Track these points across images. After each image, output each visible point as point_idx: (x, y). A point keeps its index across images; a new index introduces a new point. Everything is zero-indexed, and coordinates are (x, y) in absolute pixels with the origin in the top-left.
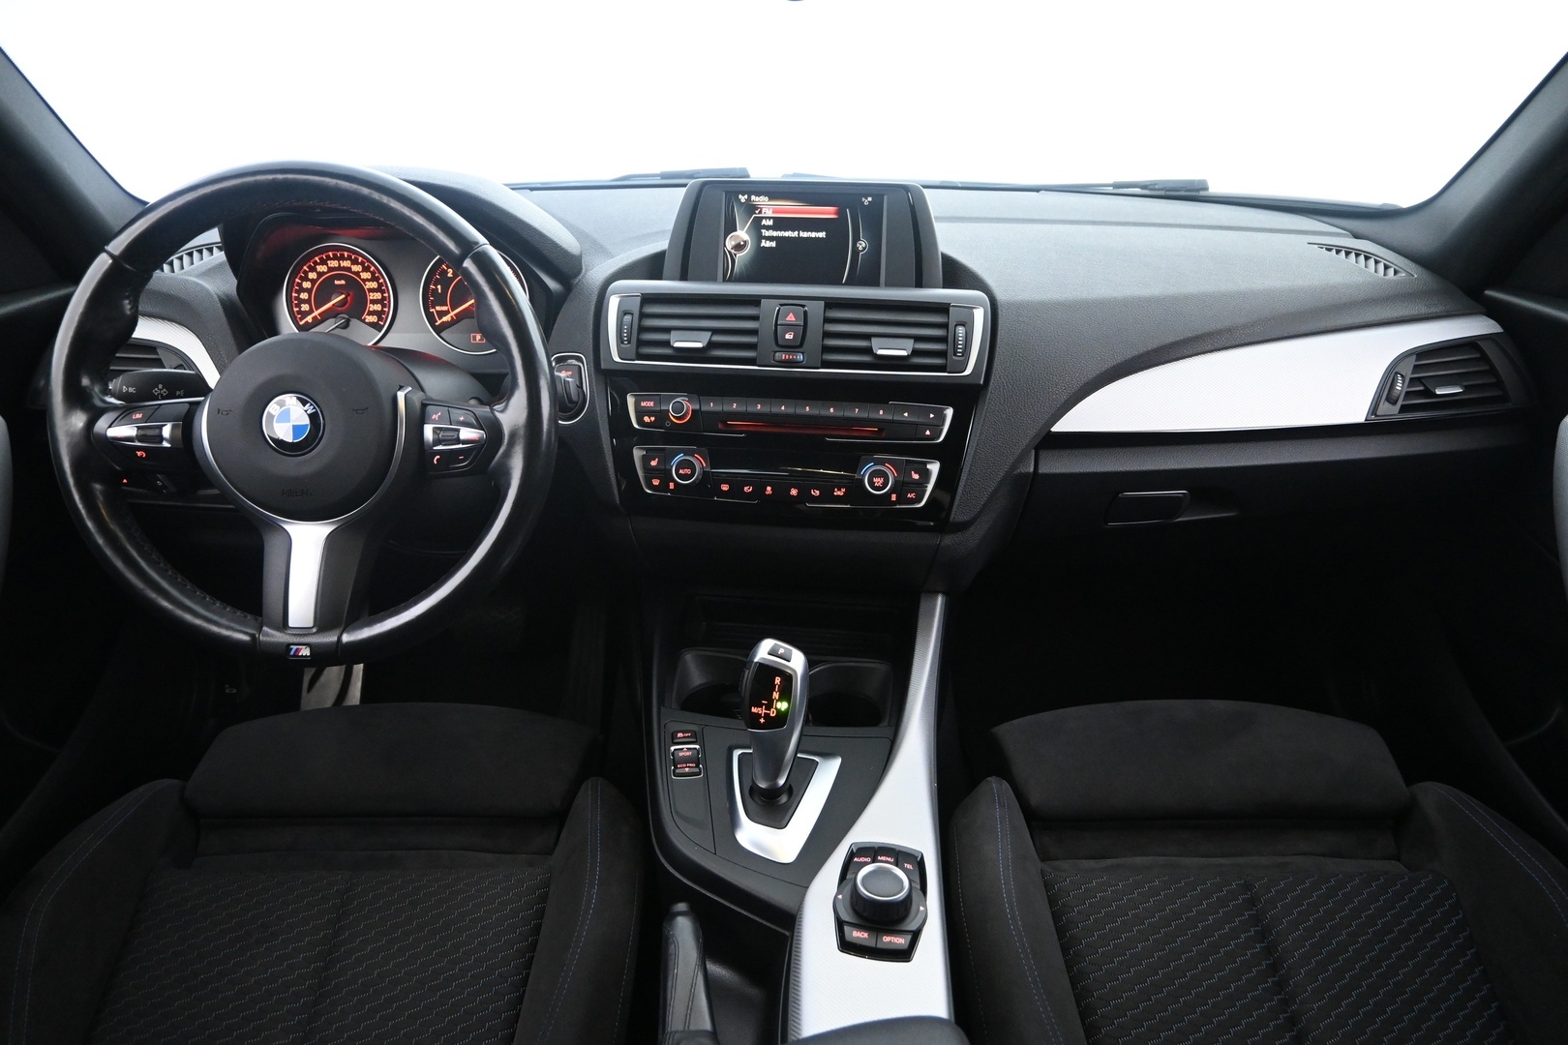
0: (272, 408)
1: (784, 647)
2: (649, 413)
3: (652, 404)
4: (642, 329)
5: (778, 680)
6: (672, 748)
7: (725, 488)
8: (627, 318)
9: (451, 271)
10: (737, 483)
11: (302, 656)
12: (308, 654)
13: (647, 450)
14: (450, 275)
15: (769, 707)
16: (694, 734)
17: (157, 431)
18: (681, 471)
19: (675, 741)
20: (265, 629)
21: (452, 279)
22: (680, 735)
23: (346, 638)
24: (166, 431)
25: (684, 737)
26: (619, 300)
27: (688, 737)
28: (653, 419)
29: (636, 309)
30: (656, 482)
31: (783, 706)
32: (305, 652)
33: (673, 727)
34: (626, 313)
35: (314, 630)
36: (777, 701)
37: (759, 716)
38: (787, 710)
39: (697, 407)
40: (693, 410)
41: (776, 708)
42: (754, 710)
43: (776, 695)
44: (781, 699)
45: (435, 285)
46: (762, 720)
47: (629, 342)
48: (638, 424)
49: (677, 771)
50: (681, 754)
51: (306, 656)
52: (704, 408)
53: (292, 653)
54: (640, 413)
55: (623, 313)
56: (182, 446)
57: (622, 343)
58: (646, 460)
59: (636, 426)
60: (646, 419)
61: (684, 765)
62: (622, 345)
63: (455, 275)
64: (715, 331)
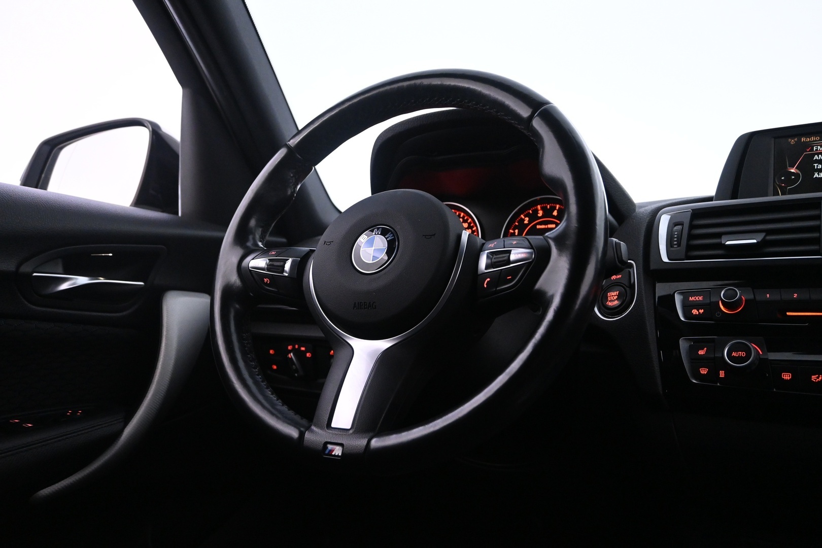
0: (363, 239)
2: (697, 306)
3: (701, 298)
4: (691, 237)
7: (787, 376)
8: (679, 227)
9: (527, 219)
10: (802, 370)
11: (335, 455)
12: (340, 454)
13: (695, 341)
14: (526, 222)
17: (282, 263)
18: (734, 354)
20: (313, 428)
21: (528, 225)
23: (376, 443)
24: (287, 266)
26: (670, 216)
28: (701, 311)
29: (687, 221)
30: (704, 371)
32: (338, 451)
34: (676, 224)
35: (351, 432)
39: (751, 297)
40: (746, 300)
45: (514, 230)
47: (679, 245)
48: (685, 317)
51: (338, 456)
52: (758, 298)
53: (327, 452)
54: (687, 307)
55: (672, 225)
56: (296, 277)
57: (672, 246)
58: (693, 350)
59: (682, 319)
60: (695, 312)
62: (672, 249)
63: (530, 222)
64: (769, 232)
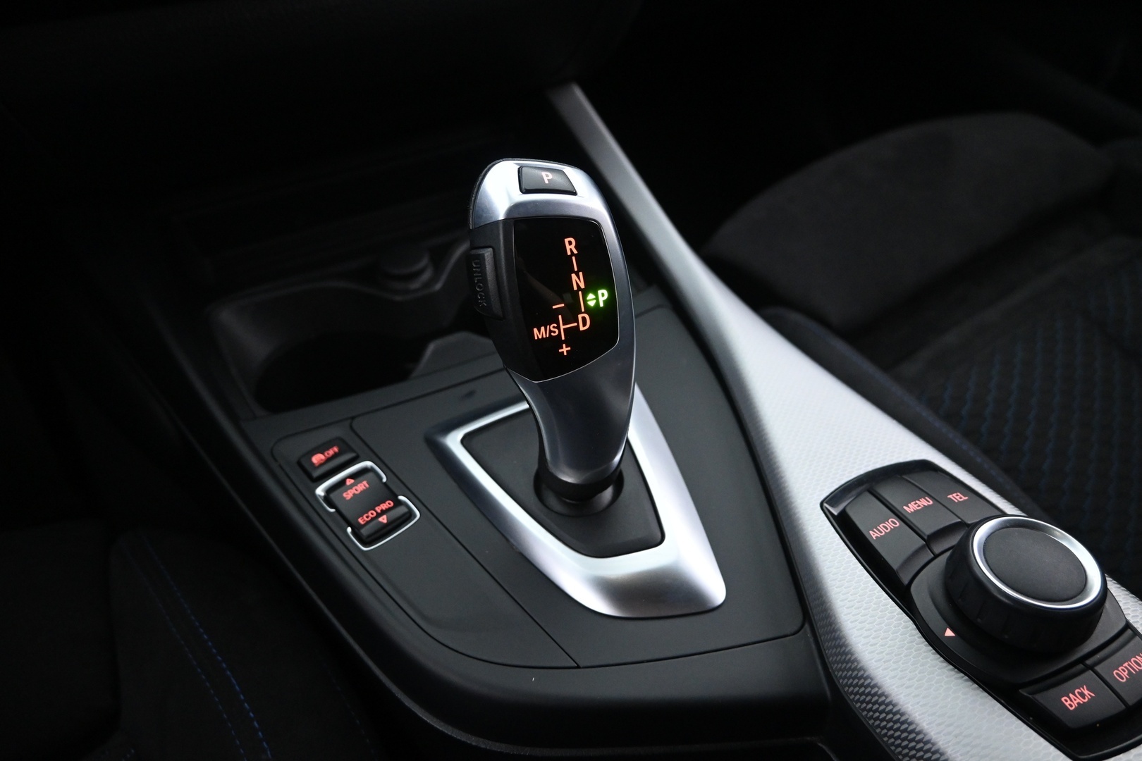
1: (546, 171)
5: (570, 245)
6: (320, 491)
15: (572, 311)
16: (345, 447)
19: (316, 474)
22: (317, 459)
25: (328, 460)
27: (335, 456)
31: (602, 296)
33: (291, 450)
36: (585, 293)
37: (555, 342)
38: (611, 302)
41: (588, 310)
42: (539, 334)
43: (578, 281)
44: (591, 286)
46: (565, 350)
49: (364, 532)
50: (348, 495)
61: (371, 514)
